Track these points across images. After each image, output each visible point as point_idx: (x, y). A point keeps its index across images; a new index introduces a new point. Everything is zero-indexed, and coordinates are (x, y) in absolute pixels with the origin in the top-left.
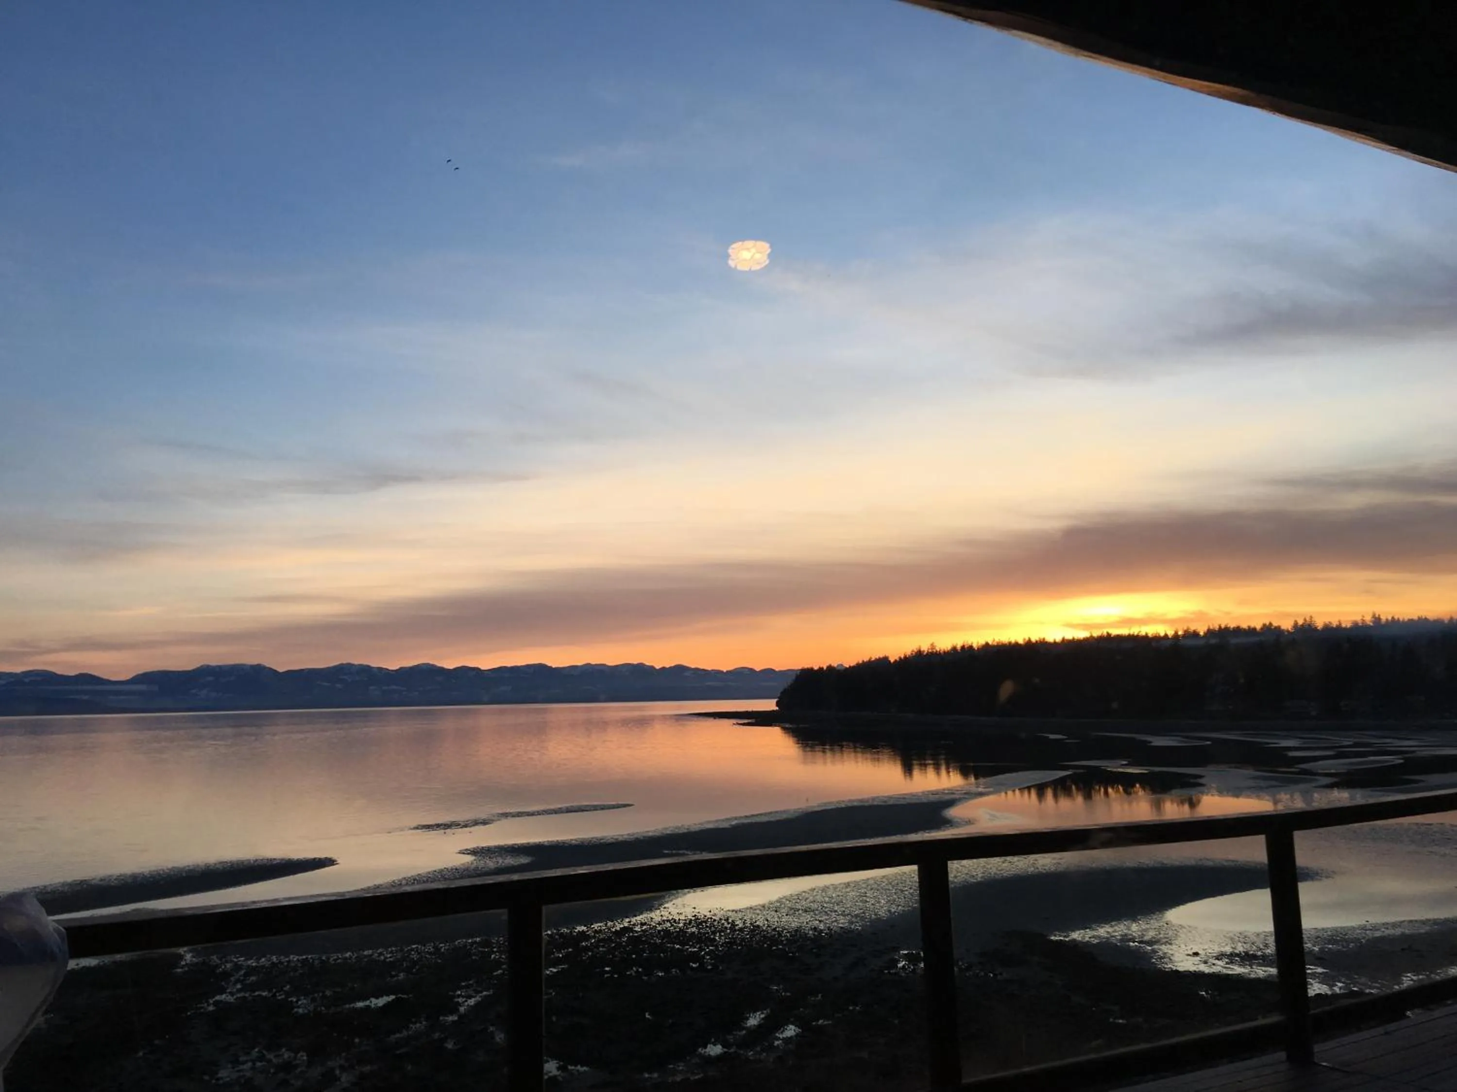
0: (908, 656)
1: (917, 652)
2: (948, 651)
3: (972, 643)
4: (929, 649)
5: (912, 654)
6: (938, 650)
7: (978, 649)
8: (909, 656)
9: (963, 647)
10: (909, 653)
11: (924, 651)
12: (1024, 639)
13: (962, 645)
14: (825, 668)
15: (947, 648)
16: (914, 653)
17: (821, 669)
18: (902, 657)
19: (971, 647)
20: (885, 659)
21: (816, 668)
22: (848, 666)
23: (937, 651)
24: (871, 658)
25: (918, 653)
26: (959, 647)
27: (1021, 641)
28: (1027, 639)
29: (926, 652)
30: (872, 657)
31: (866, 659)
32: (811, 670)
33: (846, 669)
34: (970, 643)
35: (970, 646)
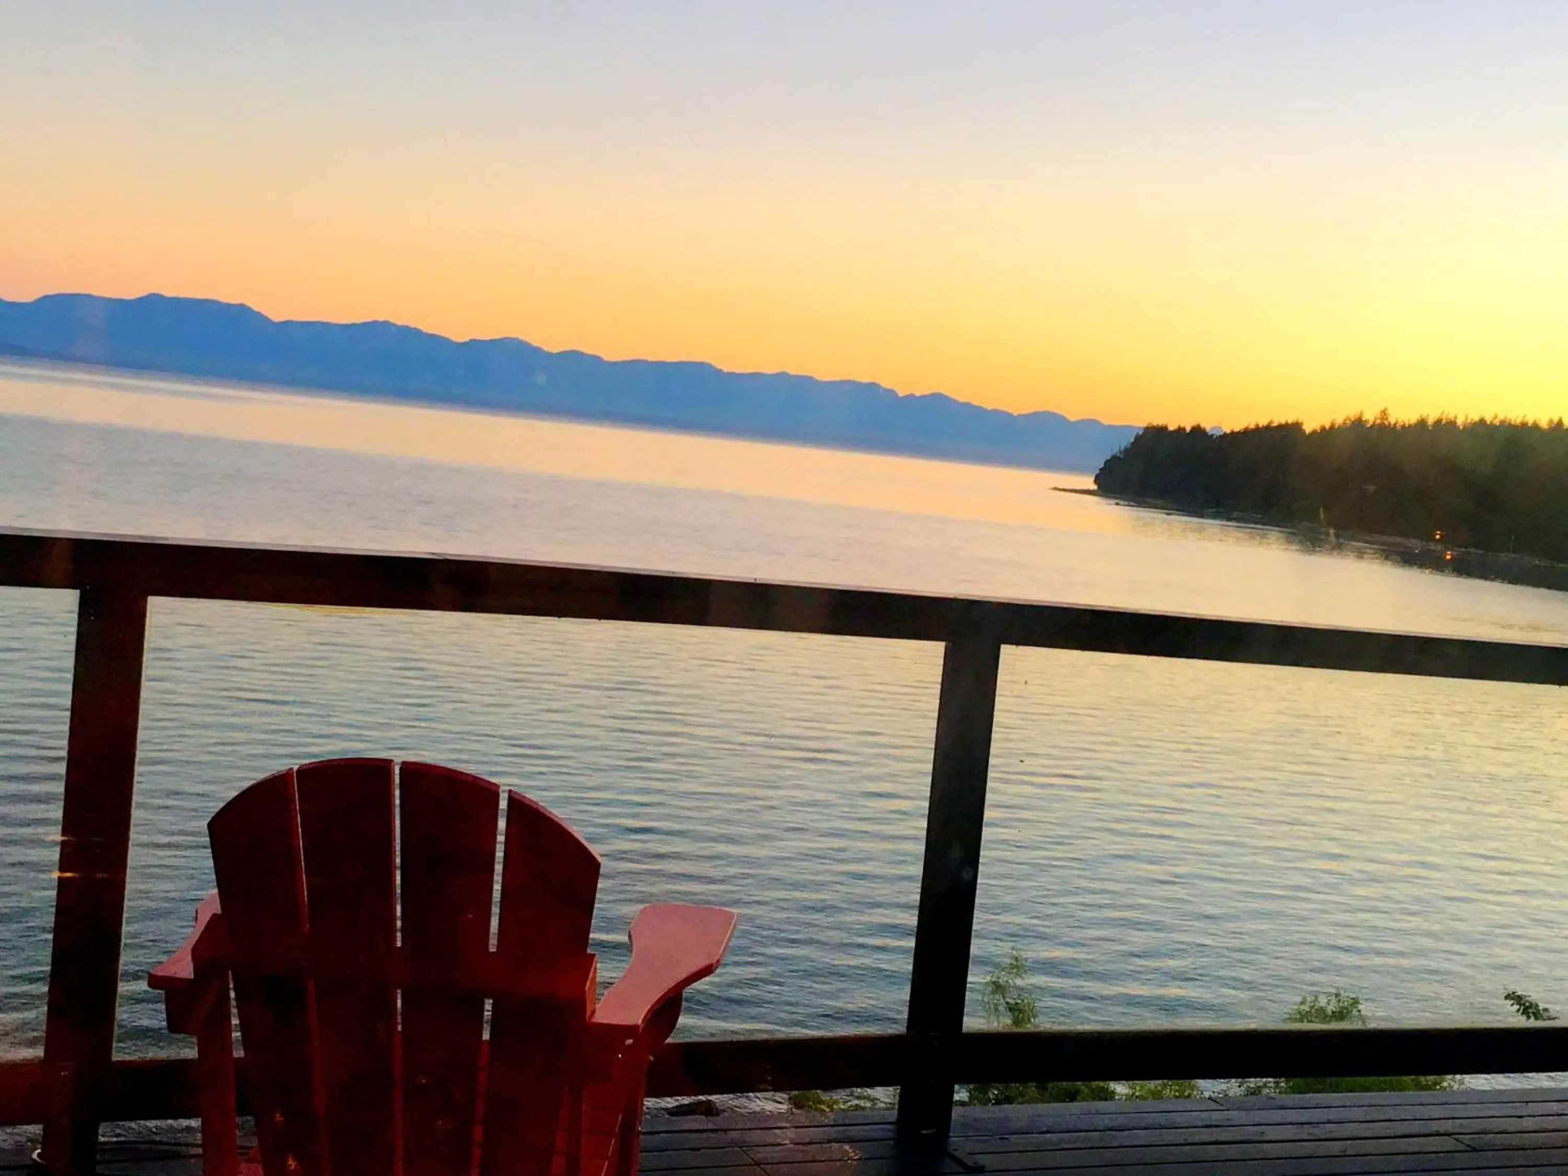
0: (1336, 427)
1: (1356, 420)
2: (1410, 426)
3: (1456, 417)
4: (1376, 418)
5: (1344, 423)
6: (1393, 422)
7: (1464, 426)
8: (1339, 426)
9: (1438, 422)
10: (1339, 421)
11: (1367, 421)
12: (1551, 421)
13: (1437, 418)
14: (1188, 430)
15: (1409, 420)
16: (1348, 422)
17: (1180, 430)
18: (1327, 426)
19: (1452, 424)
20: (1296, 427)
21: (1171, 428)
22: (1228, 431)
23: (1390, 424)
24: (1271, 422)
25: (1357, 423)
26: (1430, 421)
27: (1544, 424)
28: (1556, 420)
29: (1371, 423)
30: (1274, 420)
31: (1263, 422)
32: (1162, 430)
33: (1225, 435)
34: (1451, 416)
35: (1451, 421)
